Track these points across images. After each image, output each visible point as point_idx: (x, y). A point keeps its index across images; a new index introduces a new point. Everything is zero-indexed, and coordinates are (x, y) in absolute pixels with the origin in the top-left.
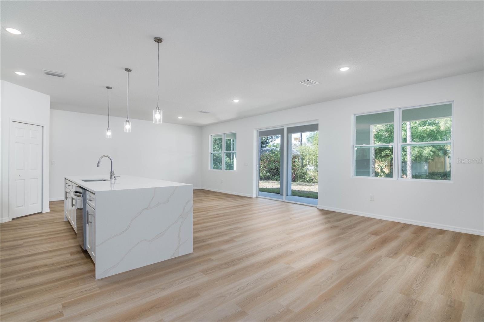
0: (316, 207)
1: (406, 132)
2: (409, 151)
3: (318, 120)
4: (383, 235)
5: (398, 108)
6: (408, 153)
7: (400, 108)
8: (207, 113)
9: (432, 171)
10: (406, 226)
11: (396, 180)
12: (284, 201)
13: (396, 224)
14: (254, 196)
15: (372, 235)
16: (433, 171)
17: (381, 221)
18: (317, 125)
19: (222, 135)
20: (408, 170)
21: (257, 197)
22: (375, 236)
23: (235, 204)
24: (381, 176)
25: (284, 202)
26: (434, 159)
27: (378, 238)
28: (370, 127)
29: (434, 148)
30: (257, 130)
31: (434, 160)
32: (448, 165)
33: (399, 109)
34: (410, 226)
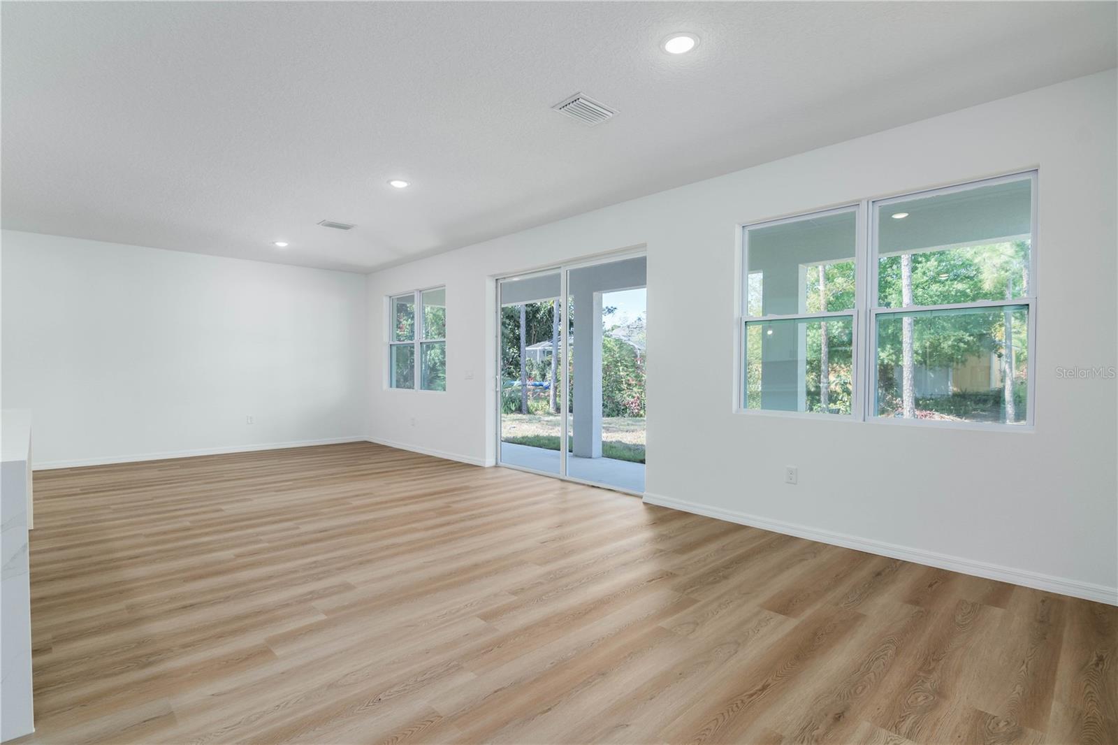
0: (641, 497)
1: (902, 296)
2: (908, 341)
3: (644, 246)
4: (808, 613)
5: (868, 202)
6: (906, 347)
7: (873, 202)
8: (345, 227)
9: (961, 389)
10: (889, 568)
11: (861, 421)
12: (562, 478)
13: (860, 557)
14: (489, 461)
15: (772, 613)
16: (964, 390)
17: (815, 548)
18: (644, 260)
19: (413, 296)
20: (904, 388)
21: (496, 466)
22: (781, 617)
23: (421, 489)
24: (844, 402)
25: (562, 480)
26: (966, 360)
27: (791, 624)
28: (800, 271)
29: (968, 334)
30: (497, 280)
31: (967, 363)
32: (996, 375)
33: (870, 203)
34: (901, 565)
